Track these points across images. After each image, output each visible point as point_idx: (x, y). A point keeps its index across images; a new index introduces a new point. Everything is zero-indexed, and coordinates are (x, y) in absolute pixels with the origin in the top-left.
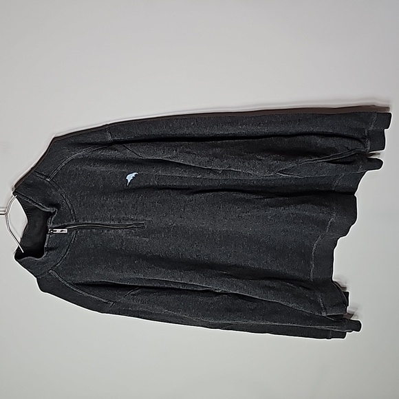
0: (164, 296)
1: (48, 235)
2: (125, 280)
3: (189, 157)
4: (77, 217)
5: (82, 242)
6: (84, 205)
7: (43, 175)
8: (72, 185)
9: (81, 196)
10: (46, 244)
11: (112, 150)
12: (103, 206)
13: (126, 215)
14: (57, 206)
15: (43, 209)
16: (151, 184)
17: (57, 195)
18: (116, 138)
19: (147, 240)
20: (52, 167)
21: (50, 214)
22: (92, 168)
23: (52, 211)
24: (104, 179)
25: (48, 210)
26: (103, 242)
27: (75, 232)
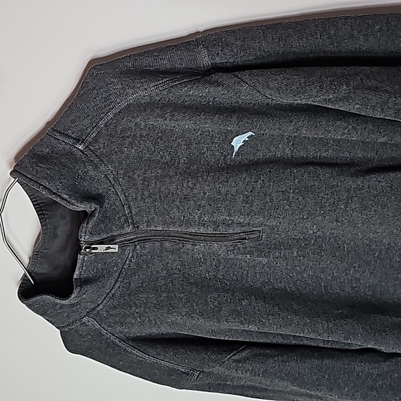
0: (293, 364)
1: (80, 257)
2: (221, 332)
3: (374, 99)
4: (136, 219)
5: (145, 266)
6: (150, 196)
7: (69, 137)
8: (128, 157)
9: (144, 180)
10: (77, 272)
11: (211, 83)
12: (186, 198)
13: (230, 215)
14: (97, 198)
15: (71, 207)
16: (279, 154)
17: (99, 177)
18: (218, 60)
19: (265, 261)
20: (87, 122)
21: (85, 216)
22: (166, 123)
23: (88, 210)
24: (188, 145)
25: (81, 207)
26: (183, 265)
27: (131, 248)
